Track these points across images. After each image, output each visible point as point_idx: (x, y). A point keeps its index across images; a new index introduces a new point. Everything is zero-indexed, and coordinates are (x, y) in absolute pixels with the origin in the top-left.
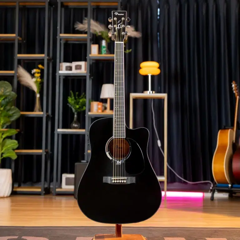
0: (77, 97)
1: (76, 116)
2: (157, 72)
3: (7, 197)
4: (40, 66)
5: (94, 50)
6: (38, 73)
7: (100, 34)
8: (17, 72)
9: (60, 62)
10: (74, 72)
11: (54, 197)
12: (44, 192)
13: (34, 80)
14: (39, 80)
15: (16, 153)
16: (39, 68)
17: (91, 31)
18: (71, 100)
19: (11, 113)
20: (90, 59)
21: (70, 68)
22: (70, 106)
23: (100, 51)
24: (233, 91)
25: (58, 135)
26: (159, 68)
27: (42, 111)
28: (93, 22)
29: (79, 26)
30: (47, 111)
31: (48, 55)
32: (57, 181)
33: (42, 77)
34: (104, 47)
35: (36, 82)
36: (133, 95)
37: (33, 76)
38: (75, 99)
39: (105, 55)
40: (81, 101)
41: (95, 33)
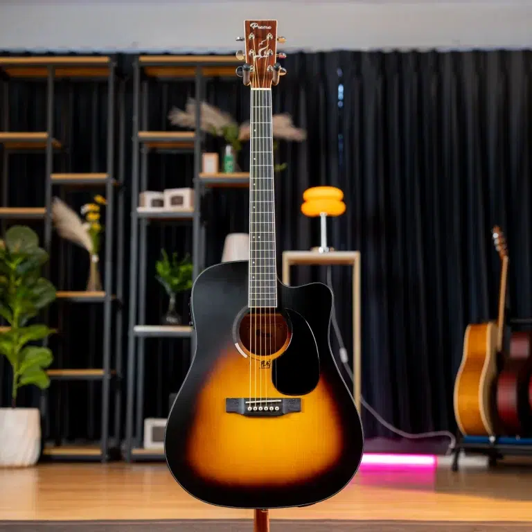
0: (174, 263)
1: (172, 301)
2: (338, 208)
3: (29, 467)
4: (99, 199)
5: (209, 165)
6: (95, 212)
7: (220, 133)
8: (50, 210)
9: (140, 191)
10: (168, 208)
11: (127, 466)
12: (107, 456)
13: (87, 226)
14: (97, 227)
15: (50, 377)
16: (96, 203)
17: (204, 127)
18: (162, 268)
19: (36, 291)
20: (201, 184)
21: (160, 203)
22: (160, 280)
23: (221, 167)
24: (494, 247)
25: (137, 339)
26: (344, 200)
27: (103, 289)
28: (205, 108)
29: (179, 117)
30: (114, 291)
31: (116, 175)
32: (134, 434)
33: (102, 221)
34: (229, 159)
35: (90, 231)
36: (289, 256)
37: (83, 218)
38: (171, 266)
39: (231, 174)
40: (183, 269)
41: (211, 131)
